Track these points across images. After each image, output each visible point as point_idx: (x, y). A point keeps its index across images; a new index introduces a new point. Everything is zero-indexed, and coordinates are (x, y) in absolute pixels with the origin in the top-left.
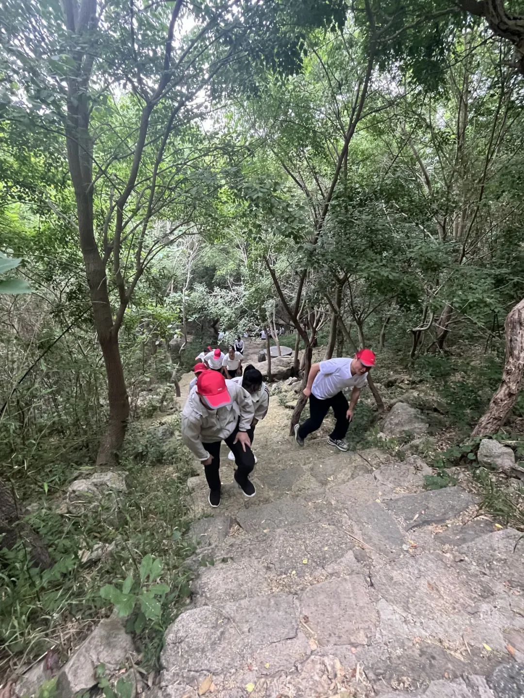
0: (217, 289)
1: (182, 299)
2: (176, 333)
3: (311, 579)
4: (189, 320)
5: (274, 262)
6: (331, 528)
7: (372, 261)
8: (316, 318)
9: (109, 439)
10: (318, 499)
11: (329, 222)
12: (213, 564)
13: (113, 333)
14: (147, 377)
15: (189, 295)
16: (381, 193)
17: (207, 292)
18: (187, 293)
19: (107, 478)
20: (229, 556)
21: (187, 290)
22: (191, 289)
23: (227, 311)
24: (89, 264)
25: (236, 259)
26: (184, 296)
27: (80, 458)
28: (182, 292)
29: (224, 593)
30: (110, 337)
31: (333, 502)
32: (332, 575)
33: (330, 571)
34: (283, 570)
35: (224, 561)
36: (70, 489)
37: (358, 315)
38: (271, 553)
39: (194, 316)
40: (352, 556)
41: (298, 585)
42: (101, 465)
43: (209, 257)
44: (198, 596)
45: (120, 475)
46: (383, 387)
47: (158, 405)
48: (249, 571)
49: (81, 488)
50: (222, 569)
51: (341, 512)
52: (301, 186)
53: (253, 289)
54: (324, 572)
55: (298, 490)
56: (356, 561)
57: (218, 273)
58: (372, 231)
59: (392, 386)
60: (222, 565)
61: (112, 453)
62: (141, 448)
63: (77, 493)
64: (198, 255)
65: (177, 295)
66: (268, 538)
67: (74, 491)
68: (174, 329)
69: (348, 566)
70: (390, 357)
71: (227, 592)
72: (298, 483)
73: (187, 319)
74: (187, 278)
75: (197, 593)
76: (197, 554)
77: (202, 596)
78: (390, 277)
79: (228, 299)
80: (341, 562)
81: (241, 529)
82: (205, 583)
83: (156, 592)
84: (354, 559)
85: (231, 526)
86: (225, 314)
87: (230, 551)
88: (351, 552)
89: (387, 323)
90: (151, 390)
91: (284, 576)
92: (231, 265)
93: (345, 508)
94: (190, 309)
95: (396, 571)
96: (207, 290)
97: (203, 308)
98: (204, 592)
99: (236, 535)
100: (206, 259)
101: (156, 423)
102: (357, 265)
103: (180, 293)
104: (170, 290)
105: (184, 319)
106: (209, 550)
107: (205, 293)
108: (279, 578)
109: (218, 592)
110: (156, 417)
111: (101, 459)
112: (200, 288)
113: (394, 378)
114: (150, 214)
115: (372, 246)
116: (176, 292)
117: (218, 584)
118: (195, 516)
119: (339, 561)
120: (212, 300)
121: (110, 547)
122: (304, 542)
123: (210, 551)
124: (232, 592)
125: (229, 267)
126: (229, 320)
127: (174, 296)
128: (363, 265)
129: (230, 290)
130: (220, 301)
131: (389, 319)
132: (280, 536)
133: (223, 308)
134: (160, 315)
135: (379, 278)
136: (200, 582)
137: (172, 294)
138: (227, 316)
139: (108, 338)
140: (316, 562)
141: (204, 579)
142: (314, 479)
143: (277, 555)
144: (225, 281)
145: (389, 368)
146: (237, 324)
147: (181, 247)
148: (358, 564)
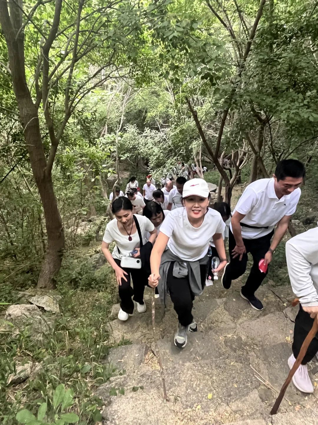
0: (147, 130)
1: (115, 139)
2: (109, 172)
3: (214, 414)
4: (122, 159)
5: (201, 104)
6: (239, 365)
7: (293, 101)
8: (240, 157)
9: (47, 267)
10: (229, 334)
11: (252, 62)
12: (123, 394)
13: (46, 172)
14: (84, 210)
15: (122, 137)
16: (307, 29)
17: (138, 133)
18: (120, 133)
19: (44, 301)
20: (140, 385)
21: (120, 131)
22: (123, 130)
23: (156, 150)
24: (22, 109)
25: (165, 101)
26: (117, 137)
27: (24, 281)
28: (115, 134)
29: (132, 421)
30: (44, 176)
31: (243, 338)
32: (236, 412)
33: (234, 408)
34: (189, 404)
35: (134, 389)
36: (7, 313)
37: (277, 156)
38: (178, 386)
39: (126, 155)
40: (257, 396)
41: (202, 419)
42: (41, 288)
43: (140, 101)
44: (108, 422)
45: (54, 299)
46: (301, 224)
47: (94, 235)
48: (157, 402)
49: (15, 313)
50: (132, 398)
51: (250, 347)
52: (225, 25)
53: (178, 131)
54: (228, 409)
55: (211, 323)
56: (260, 400)
57: (149, 114)
58: (295, 69)
59: (310, 223)
60: (132, 394)
61: (50, 278)
62: (74, 275)
63: (12, 317)
64: (131, 97)
65: (110, 136)
66: (177, 371)
67: (10, 315)
68: (108, 168)
69: (252, 404)
70: (310, 194)
71: (135, 420)
72: (212, 315)
73: (120, 158)
74: (120, 120)
75: (108, 420)
76: (111, 382)
77: (111, 422)
78: (311, 119)
79: (157, 139)
80: (246, 400)
81: (155, 357)
82: (115, 411)
83: (66, 421)
84: (259, 398)
85: (146, 353)
86: (154, 154)
87: (140, 381)
88: (256, 391)
89: (309, 162)
90: (90, 221)
91: (189, 410)
92: (161, 107)
93: (254, 344)
94: (122, 149)
95: (300, 419)
96: (138, 131)
97: (134, 148)
98: (114, 419)
99: (150, 362)
100: (137, 102)
101: (92, 251)
102: (277, 105)
103: (113, 134)
104: (105, 132)
105: (117, 159)
106: (121, 378)
107: (136, 134)
108: (185, 411)
109: (127, 420)
110: (92, 246)
111: (41, 283)
112: (132, 129)
113: (312, 216)
114: (76, 59)
115: (295, 85)
116: (110, 134)
117: (127, 414)
118: (115, 342)
119: (243, 399)
120: (142, 141)
121: (39, 366)
122: (211, 378)
123: (123, 380)
124: (139, 421)
125: (160, 110)
126: (158, 159)
127: (108, 137)
128: (282, 106)
129: (159, 131)
130: (150, 141)
131: (311, 158)
132: (188, 370)
133: (152, 148)
134: (93, 155)
135: (299, 119)
136: (110, 409)
137: (107, 135)
138: (156, 155)
139: (42, 177)
140: (221, 398)
141: (115, 407)
142: (227, 313)
143: (184, 389)
144: (154, 123)
145: (308, 205)
146: (165, 163)
147: (114, 91)
148: (262, 404)
